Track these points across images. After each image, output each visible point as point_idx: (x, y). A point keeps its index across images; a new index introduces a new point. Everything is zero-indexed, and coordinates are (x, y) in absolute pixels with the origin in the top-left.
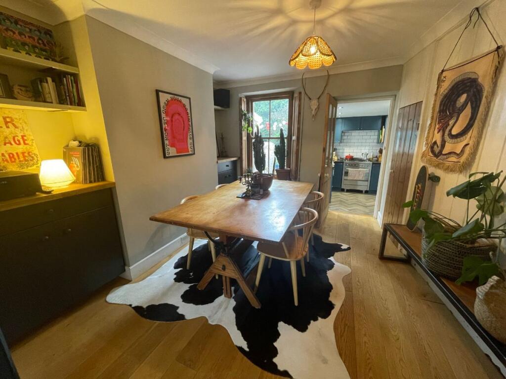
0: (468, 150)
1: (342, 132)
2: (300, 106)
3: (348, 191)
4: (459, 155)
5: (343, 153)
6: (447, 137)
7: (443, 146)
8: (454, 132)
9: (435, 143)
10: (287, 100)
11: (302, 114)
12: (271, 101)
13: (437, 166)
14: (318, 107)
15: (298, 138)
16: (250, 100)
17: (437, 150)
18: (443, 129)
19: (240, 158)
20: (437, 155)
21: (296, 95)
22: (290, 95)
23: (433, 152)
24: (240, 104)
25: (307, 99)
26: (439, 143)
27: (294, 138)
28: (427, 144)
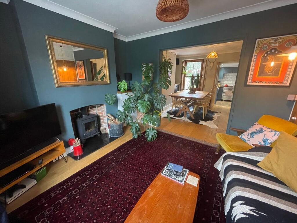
1: (224, 74)
2: (206, 65)
3: (225, 101)
5: (224, 83)
10: (201, 62)
11: (207, 68)
12: (195, 62)
14: (213, 66)
15: (204, 77)
16: (186, 62)
19: (181, 84)
21: (205, 61)
22: (202, 61)
24: (183, 64)
25: (209, 63)
27: (203, 76)
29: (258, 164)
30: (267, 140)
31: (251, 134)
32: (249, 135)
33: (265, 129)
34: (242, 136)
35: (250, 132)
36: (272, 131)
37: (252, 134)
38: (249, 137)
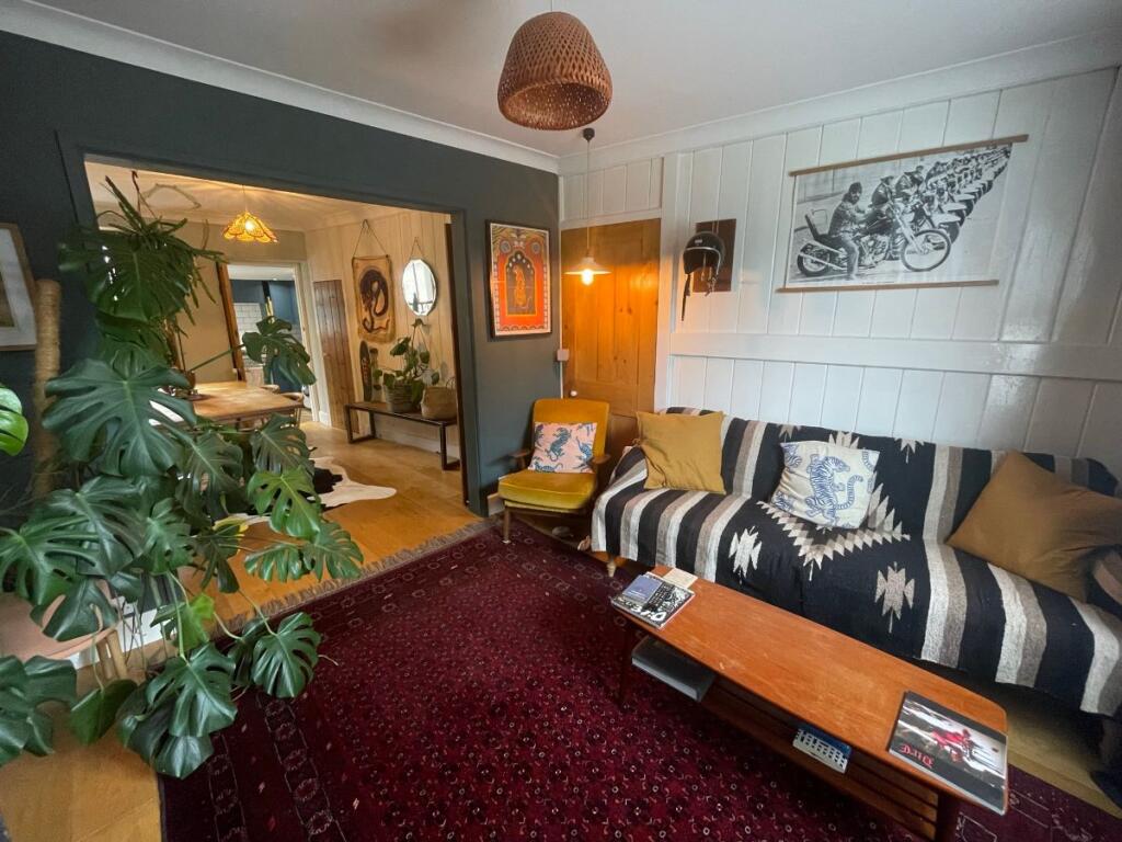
0: (390, 325)
4: (386, 329)
6: (374, 316)
7: (373, 323)
8: (378, 311)
9: (365, 320)
13: (373, 340)
17: (369, 327)
18: (369, 307)
20: (369, 331)
23: (366, 328)
26: (369, 319)
28: (359, 321)
29: (645, 487)
30: (586, 445)
31: (552, 449)
32: (552, 453)
33: (568, 428)
34: (536, 463)
35: (548, 447)
36: (580, 427)
37: (556, 447)
38: (554, 457)
